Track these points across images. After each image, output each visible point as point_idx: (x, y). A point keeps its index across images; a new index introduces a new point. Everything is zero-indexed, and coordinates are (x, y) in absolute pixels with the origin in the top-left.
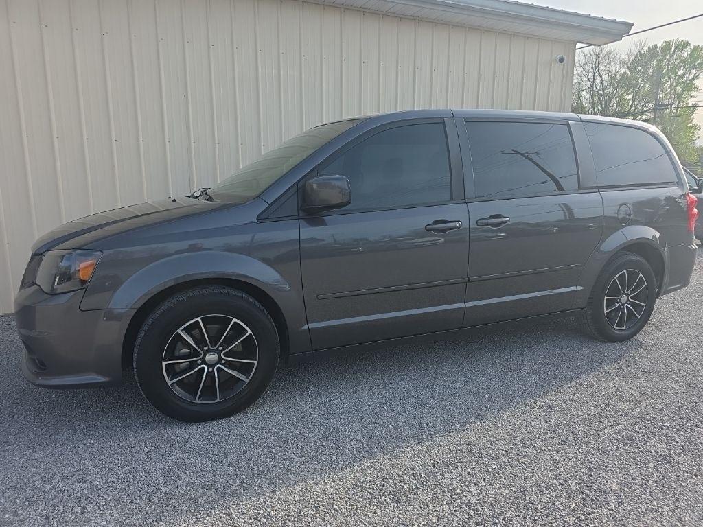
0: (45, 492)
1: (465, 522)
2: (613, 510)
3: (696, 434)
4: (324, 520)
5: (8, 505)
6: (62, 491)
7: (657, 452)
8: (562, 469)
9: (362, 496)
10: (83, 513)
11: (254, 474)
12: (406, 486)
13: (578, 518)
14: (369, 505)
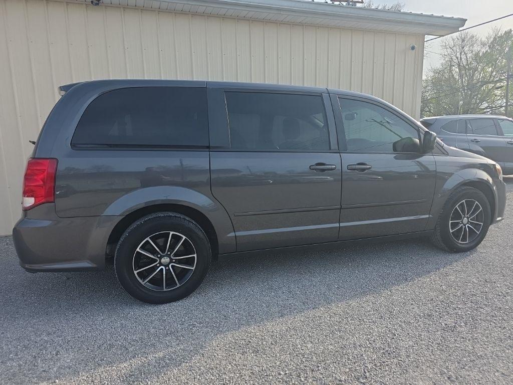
0: (36, 342)
1: (298, 365)
2: (401, 361)
3: (479, 313)
4: (206, 362)
5: (12, 349)
6: (46, 342)
7: (446, 325)
8: (374, 334)
9: (234, 348)
10: (57, 355)
11: (167, 334)
12: (264, 343)
13: (375, 365)
14: (238, 353)
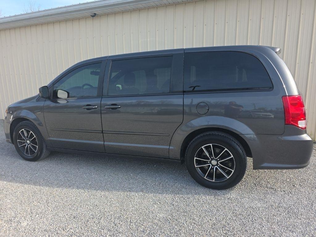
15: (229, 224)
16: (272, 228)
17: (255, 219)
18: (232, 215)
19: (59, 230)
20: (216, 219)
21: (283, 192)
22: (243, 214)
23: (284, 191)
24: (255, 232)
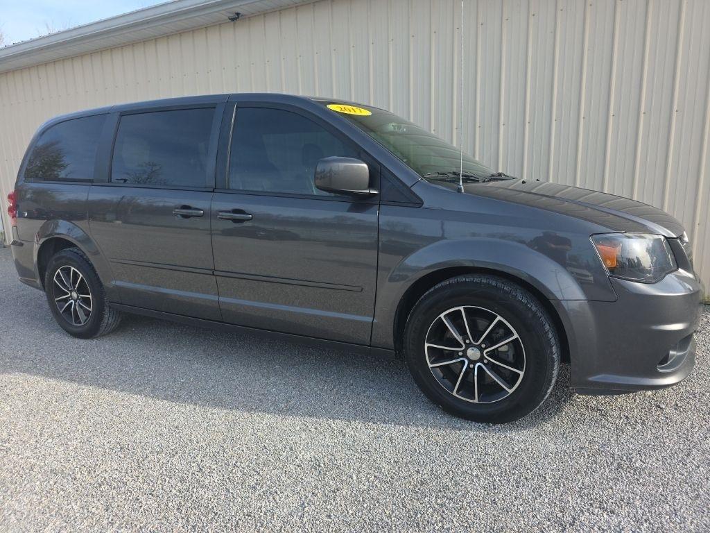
15: (456, 484)
16: (561, 501)
17: (526, 479)
18: (474, 465)
19: (79, 473)
20: (432, 470)
21: (622, 421)
22: (501, 463)
23: (627, 417)
24: (514, 506)
